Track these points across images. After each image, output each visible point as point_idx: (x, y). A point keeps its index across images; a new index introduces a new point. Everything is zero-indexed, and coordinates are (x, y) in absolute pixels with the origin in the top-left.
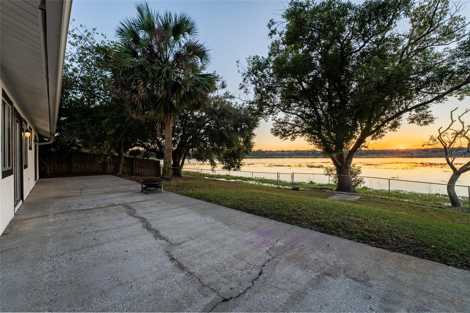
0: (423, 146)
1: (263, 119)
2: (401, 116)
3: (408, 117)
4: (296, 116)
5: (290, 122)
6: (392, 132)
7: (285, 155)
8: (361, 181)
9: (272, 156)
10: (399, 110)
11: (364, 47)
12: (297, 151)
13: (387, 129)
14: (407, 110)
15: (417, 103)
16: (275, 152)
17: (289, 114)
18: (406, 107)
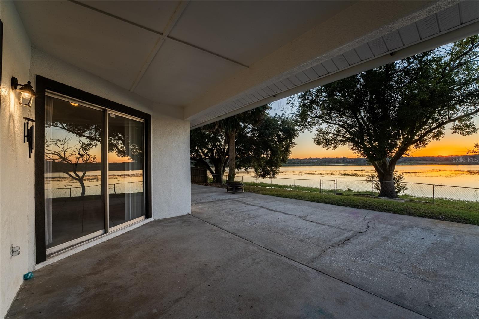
0: (467, 153)
1: (308, 130)
2: (444, 126)
3: (451, 127)
4: (338, 126)
5: (332, 132)
6: (435, 141)
7: (313, 163)
8: (404, 188)
9: (300, 164)
10: (442, 120)
11: (409, 67)
12: (325, 158)
13: (430, 138)
14: (450, 121)
15: (460, 114)
16: (302, 159)
17: (331, 125)
18: (449, 118)
